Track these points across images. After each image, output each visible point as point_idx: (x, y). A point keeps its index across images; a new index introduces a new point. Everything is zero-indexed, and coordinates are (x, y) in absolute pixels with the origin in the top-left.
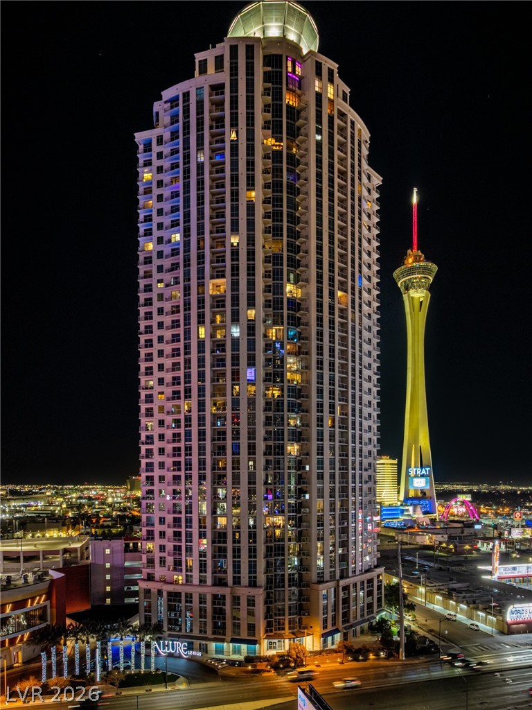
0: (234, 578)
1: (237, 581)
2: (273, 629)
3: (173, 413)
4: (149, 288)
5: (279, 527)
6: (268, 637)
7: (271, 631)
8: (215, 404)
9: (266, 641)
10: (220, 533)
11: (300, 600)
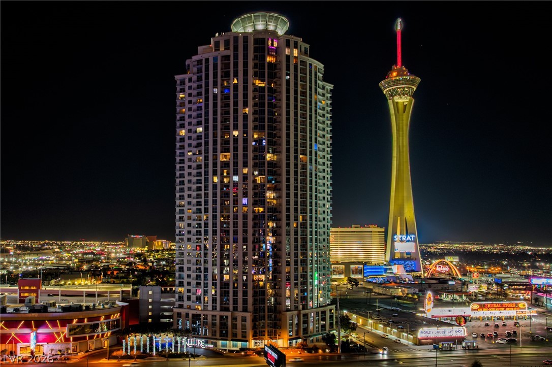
0: (234, 307)
1: (235, 309)
2: (258, 335)
3: (197, 220)
4: (182, 154)
5: (262, 281)
6: (254, 339)
7: (256, 336)
8: (223, 216)
9: (253, 341)
10: (225, 283)
11: (275, 320)
